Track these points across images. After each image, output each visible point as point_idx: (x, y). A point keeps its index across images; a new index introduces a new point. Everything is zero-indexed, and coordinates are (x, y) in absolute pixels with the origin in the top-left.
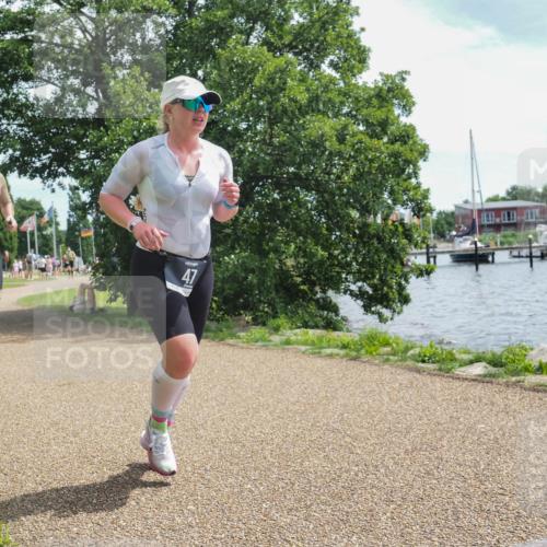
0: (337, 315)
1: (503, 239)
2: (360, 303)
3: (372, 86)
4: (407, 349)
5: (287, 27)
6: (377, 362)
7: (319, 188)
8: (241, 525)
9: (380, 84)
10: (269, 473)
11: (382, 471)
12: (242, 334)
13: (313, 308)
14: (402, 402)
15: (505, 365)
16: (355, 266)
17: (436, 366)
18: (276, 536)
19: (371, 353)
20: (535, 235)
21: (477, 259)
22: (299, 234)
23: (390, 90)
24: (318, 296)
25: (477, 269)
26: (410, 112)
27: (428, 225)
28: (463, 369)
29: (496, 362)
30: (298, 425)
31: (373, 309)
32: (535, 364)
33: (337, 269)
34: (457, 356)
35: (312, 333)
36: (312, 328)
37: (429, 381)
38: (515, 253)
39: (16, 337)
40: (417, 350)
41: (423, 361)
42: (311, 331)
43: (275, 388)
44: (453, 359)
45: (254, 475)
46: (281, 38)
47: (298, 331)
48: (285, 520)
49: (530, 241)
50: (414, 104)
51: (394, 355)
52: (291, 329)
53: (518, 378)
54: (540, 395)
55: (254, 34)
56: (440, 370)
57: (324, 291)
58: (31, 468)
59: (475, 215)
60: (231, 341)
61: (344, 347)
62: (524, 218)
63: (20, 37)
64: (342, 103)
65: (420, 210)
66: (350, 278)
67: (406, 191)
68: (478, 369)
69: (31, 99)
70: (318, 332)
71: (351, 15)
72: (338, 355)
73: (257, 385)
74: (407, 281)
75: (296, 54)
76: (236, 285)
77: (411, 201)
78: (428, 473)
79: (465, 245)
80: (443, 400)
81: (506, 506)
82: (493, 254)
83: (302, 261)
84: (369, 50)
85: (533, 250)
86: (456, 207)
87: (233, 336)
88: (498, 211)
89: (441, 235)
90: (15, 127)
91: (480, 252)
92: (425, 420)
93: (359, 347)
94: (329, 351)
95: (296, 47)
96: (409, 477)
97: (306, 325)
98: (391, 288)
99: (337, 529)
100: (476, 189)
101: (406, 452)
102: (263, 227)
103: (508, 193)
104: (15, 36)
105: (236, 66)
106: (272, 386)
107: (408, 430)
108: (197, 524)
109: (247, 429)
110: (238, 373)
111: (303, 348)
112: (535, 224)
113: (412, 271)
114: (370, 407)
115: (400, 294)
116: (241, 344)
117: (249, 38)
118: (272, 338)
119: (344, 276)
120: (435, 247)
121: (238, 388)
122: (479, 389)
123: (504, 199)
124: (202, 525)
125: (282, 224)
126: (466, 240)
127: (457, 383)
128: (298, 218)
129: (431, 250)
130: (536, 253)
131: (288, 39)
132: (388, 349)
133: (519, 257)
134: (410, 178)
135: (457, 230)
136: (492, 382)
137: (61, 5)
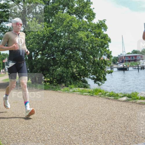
0: (87, 84)
1: (131, 64)
2: (93, 81)
3: (96, 23)
4: (106, 93)
5: (73, 8)
6: (98, 96)
7: (82, 50)
8: (62, 139)
9: (98, 23)
10: (69, 126)
11: (99, 125)
12: (62, 89)
13: (81, 82)
14: (104, 107)
15: (132, 97)
16: (92, 71)
17: (113, 98)
18: (72, 142)
19: (96, 94)
20: (139, 63)
21: (124, 69)
22: (77, 63)
23: (101, 25)
24: (82, 79)
25: (124, 72)
26: (106, 30)
27: (111, 60)
28: (121, 98)
29: (129, 97)
30: (77, 113)
31: (97, 82)
32: (140, 97)
33: (87, 72)
34: (119, 95)
35: (81, 89)
36: (80, 87)
37: (112, 102)
38: (134, 68)
39: (2, 90)
40: (108, 93)
41: (110, 96)
42: (80, 89)
43: (71, 103)
44: (118, 96)
45: (66, 126)
46: (72, 11)
47: (77, 88)
48: (74, 138)
49: (138, 65)
50: (107, 28)
51: (102, 95)
52: (75, 88)
53: (135, 101)
54: (141, 105)
55: (65, 10)
56: (115, 98)
57: (84, 78)
58: (6, 124)
59: (124, 58)
60: (59, 91)
61: (89, 92)
62: (136, 58)
63: (3, 10)
64: (88, 28)
65: (109, 56)
66: (91, 74)
67: (105, 51)
68: (125, 98)
69: (6, 27)
70: (82, 89)
71: (91, 4)
72: (87, 95)
73: (66, 103)
74: (106, 75)
75: (76, 15)
76: (60, 76)
77: (107, 54)
78: (112, 126)
79: (121, 66)
80: (116, 107)
81: (132, 134)
82: (128, 68)
83: (78, 70)
84: (95, 14)
85: (139, 67)
86: (118, 55)
87: (60, 90)
88: (129, 57)
89: (114, 63)
90: (2, 34)
91: (125, 68)
92: (111, 112)
93: (93, 92)
94: (85, 94)
95: (76, 13)
96: (107, 127)
97: (79, 87)
98: (101, 77)
99: (88, 141)
100: (124, 51)
101: (106, 120)
102: (68, 61)
103: (132, 52)
104: (2, 10)
105: (60, 19)
106: (70, 103)
107: (106, 114)
108: (51, 139)
109: (63, 114)
110: (61, 99)
111: (78, 93)
112: (139, 60)
113: (107, 72)
114: (96, 108)
115: (104, 78)
116: (62, 92)
117: (63, 11)
118: (70, 90)
119: (89, 74)
120: (113, 66)
121: (61, 103)
122: (125, 104)
123: (131, 53)
124: (52, 139)
125: (73, 60)
126: (121, 64)
127: (119, 102)
128: (77, 58)
129: (112, 67)
130: (140, 68)
131: (74, 11)
132: (101, 93)
133: (135, 69)
134: (106, 48)
135: (119, 62)
136: (128, 102)
137: (14, 2)
